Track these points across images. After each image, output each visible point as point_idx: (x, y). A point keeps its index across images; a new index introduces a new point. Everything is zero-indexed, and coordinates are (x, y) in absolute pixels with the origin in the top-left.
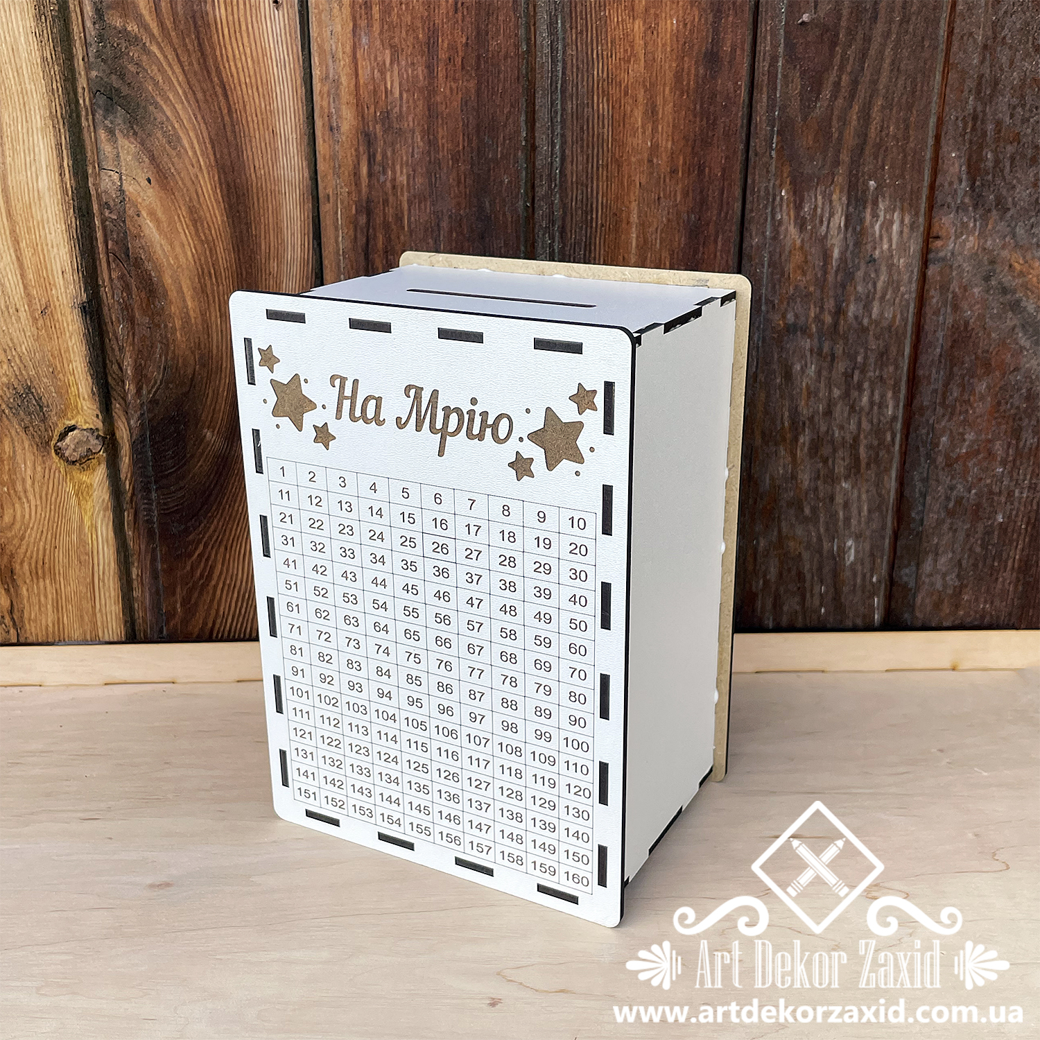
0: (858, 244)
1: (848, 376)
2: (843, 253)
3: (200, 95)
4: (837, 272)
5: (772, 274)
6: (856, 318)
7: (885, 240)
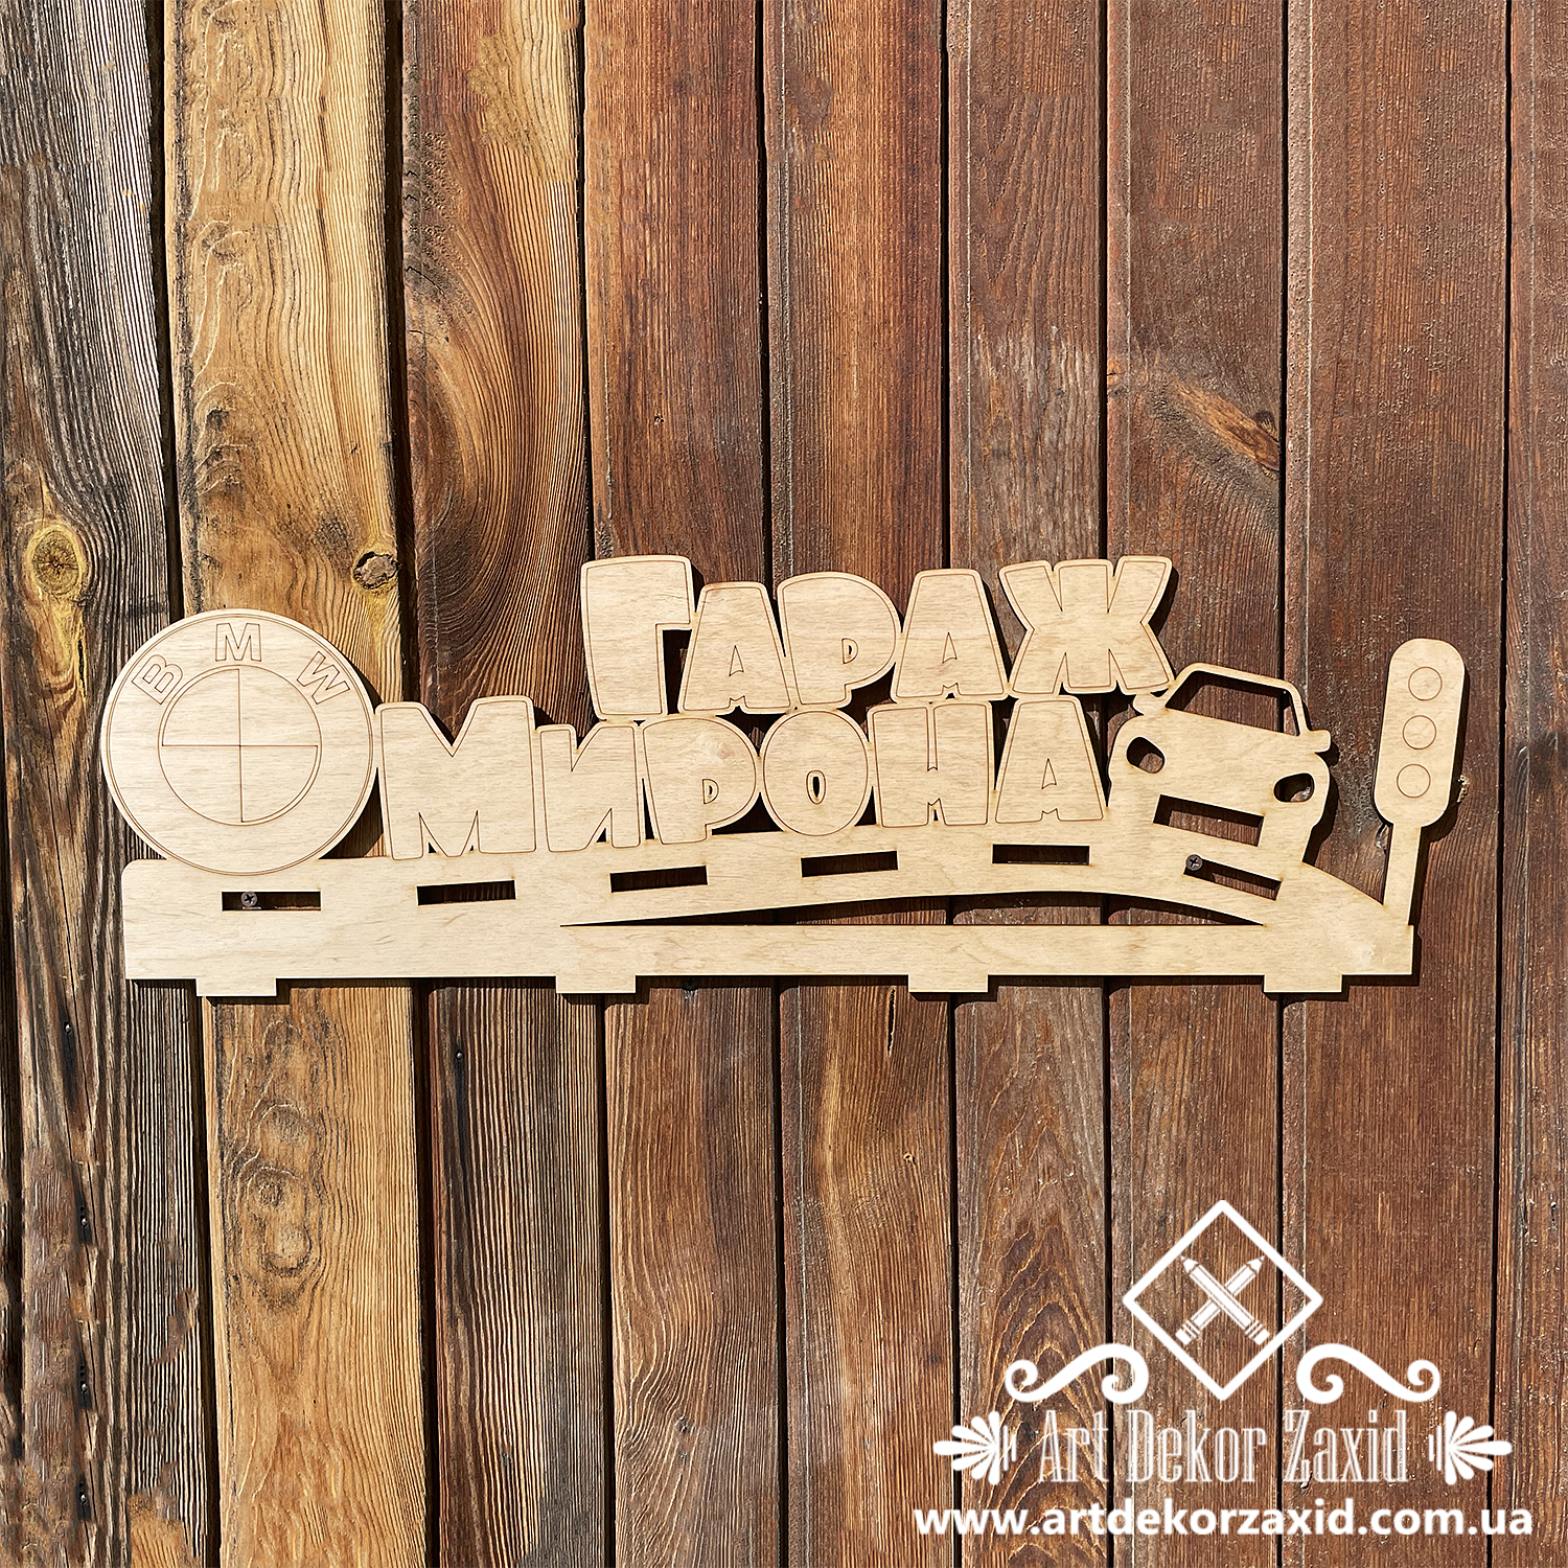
0: (1047, 379)
1: (1050, 495)
2: (1035, 388)
3: (493, 270)
4: (1031, 403)
5: (975, 406)
6: (1051, 443)
7: (1070, 375)
